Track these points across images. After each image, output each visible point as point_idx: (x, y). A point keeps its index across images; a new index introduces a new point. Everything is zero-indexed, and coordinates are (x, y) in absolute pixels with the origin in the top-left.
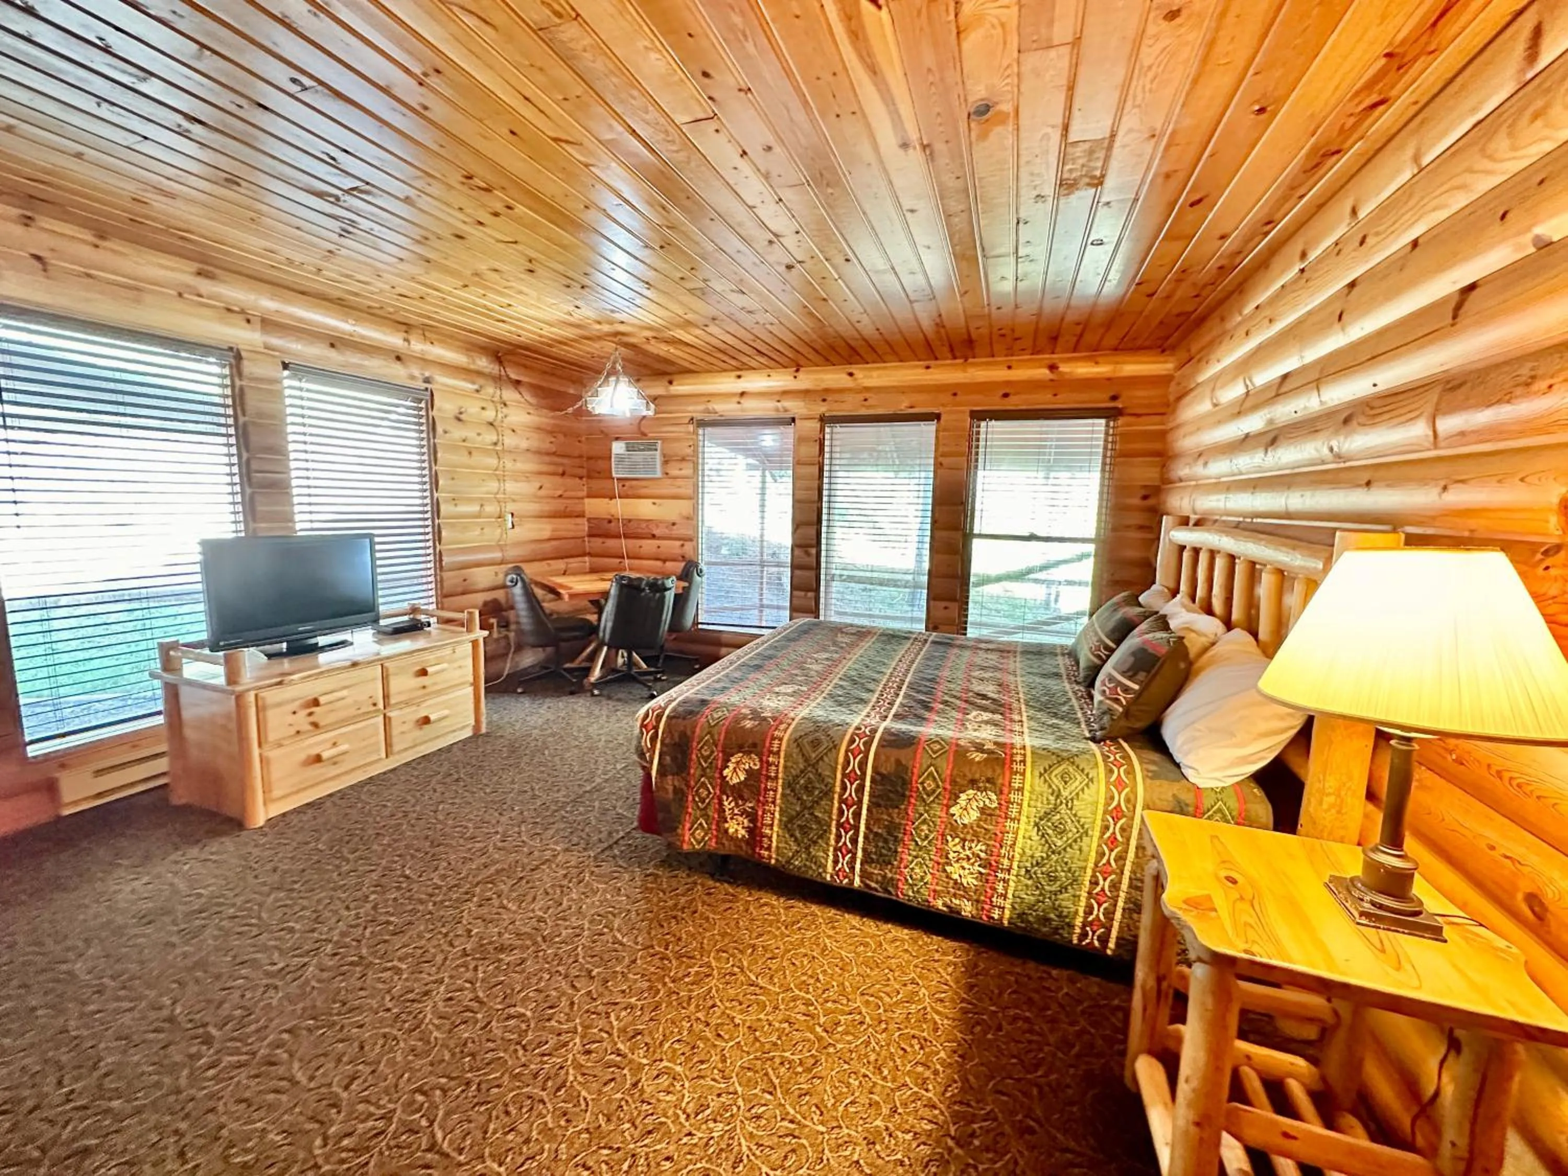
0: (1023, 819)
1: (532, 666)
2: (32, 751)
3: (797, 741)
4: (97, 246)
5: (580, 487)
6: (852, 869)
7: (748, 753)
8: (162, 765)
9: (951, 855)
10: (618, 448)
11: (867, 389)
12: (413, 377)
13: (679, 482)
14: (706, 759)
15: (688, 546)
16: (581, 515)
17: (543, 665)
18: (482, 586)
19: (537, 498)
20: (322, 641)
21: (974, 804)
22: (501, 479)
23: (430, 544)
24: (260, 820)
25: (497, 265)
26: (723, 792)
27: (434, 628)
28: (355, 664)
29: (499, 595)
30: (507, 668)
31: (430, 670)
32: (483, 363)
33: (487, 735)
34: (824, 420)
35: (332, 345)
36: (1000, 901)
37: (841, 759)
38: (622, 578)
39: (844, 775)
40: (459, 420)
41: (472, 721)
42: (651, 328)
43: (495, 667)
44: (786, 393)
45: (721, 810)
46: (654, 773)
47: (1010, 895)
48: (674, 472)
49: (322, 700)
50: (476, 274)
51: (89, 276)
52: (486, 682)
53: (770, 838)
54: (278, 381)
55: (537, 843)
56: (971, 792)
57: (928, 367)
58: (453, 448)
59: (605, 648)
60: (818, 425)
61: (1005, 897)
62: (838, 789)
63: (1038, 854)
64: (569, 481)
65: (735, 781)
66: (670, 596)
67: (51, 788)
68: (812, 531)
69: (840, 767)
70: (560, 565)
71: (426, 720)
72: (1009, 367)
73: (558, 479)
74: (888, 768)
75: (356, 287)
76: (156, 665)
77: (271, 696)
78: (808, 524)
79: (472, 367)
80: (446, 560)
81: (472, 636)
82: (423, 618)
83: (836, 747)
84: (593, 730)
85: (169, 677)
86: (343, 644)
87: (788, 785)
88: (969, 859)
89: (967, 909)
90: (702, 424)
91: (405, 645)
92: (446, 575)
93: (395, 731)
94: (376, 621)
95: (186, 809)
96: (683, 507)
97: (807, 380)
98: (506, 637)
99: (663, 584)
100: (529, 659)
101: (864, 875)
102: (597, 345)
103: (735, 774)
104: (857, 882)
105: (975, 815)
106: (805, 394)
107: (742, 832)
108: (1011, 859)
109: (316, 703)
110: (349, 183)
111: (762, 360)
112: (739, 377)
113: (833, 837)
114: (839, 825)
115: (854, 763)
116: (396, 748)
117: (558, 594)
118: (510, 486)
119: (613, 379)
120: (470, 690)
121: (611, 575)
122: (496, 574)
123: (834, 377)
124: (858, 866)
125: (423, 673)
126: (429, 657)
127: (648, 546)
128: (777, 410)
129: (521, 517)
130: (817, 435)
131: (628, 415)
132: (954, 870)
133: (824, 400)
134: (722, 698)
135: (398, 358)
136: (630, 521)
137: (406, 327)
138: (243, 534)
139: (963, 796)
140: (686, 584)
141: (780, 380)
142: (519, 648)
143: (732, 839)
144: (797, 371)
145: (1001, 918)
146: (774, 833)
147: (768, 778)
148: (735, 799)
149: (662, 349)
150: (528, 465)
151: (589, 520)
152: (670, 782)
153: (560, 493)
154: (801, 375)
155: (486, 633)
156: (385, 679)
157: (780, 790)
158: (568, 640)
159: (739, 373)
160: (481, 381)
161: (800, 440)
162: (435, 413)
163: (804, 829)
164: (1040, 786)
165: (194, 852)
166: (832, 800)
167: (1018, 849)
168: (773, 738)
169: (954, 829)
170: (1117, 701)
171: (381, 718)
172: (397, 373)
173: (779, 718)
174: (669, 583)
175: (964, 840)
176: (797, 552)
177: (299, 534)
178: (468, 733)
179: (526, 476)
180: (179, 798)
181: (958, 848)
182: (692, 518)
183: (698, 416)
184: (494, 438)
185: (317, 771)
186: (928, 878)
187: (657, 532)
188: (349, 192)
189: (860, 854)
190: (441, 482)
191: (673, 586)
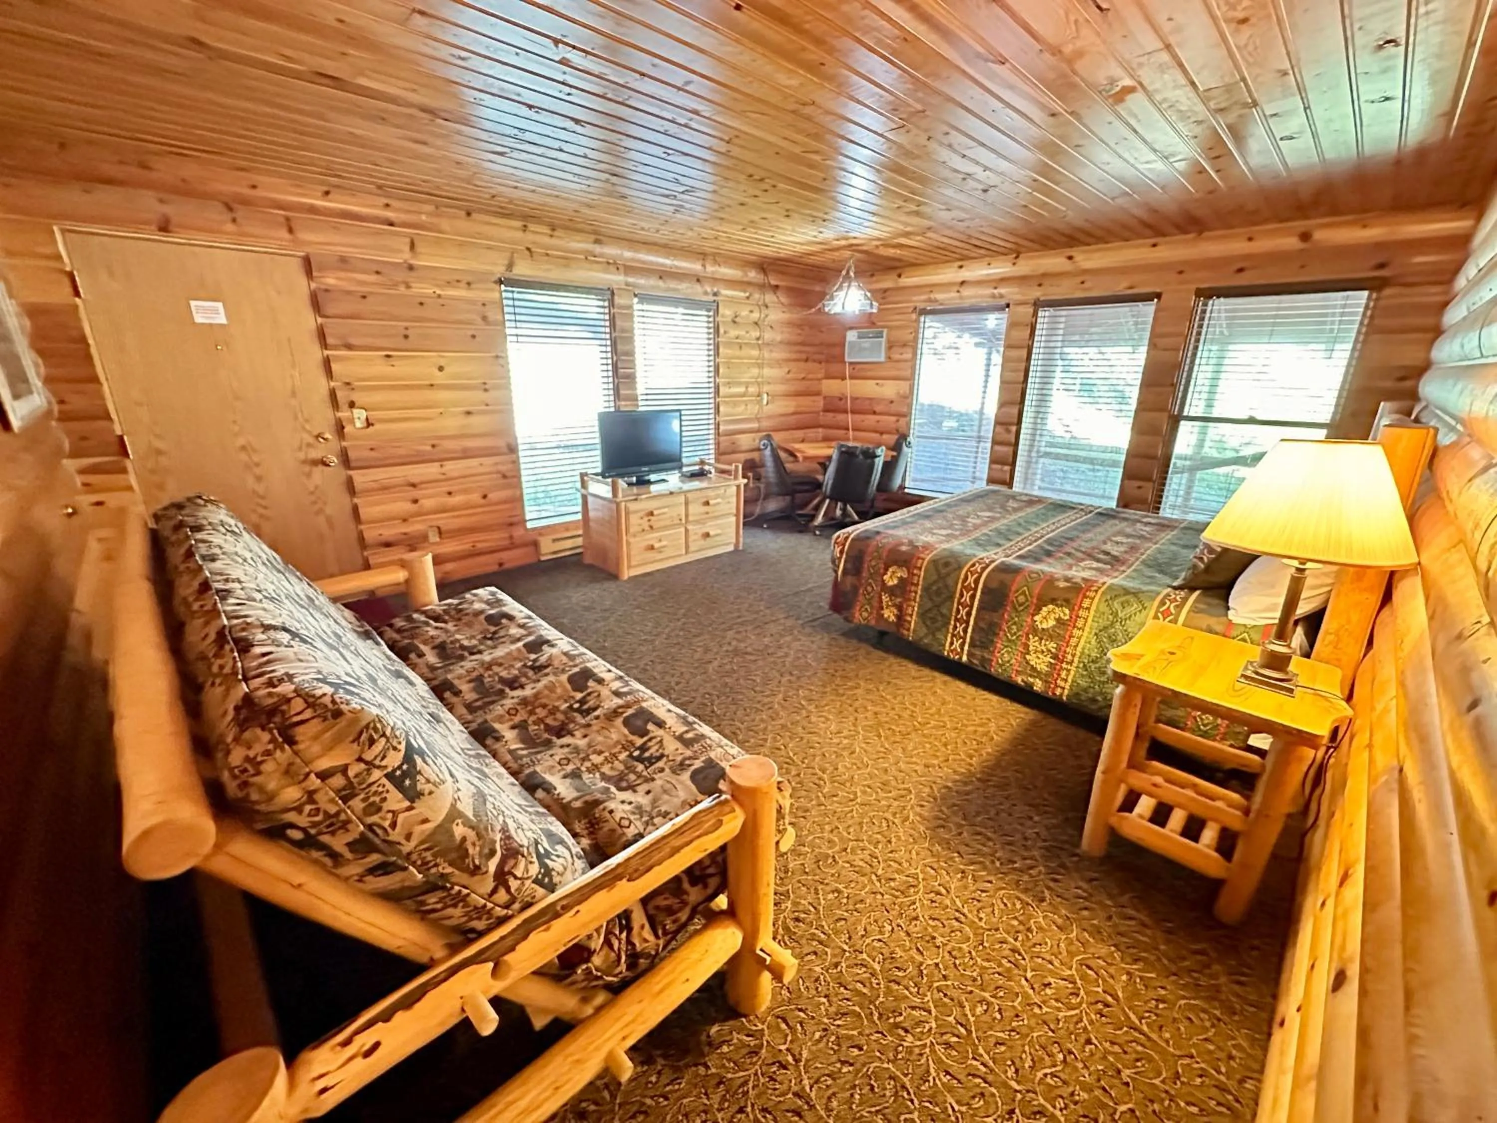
0: (1087, 629)
1: (775, 511)
2: (529, 525)
3: (934, 562)
4: (551, 236)
5: (819, 370)
6: (962, 649)
7: (900, 566)
8: (579, 541)
9: (1031, 648)
10: (851, 336)
11: (1086, 272)
12: (706, 293)
13: (901, 365)
14: (873, 567)
15: (903, 421)
16: (818, 394)
17: (782, 511)
18: (744, 448)
19: (785, 381)
20: (653, 477)
21: (1052, 616)
22: (760, 366)
23: (712, 416)
24: (626, 577)
25: (765, 215)
26: (882, 590)
27: (713, 475)
28: (671, 493)
29: (755, 455)
30: (758, 510)
31: (711, 502)
32: (753, 275)
33: (743, 551)
34: (1038, 305)
35: (661, 278)
36: (1062, 684)
37: (962, 576)
38: (842, 446)
39: (963, 586)
40: (734, 322)
41: (734, 541)
42: (879, 239)
43: (750, 509)
44: (1003, 280)
45: (881, 601)
46: (840, 573)
47: (1070, 680)
48: (896, 356)
49: (655, 512)
50: (752, 222)
51: (547, 255)
52: (745, 517)
53: (910, 623)
54: (630, 307)
55: (768, 611)
56: (1051, 607)
57: (1154, 245)
58: (729, 344)
59: (827, 501)
60: (1031, 310)
61: (1066, 680)
62: (958, 595)
63: (1093, 654)
64: (810, 365)
65: (891, 583)
66: (879, 463)
67: (535, 544)
68: (1015, 411)
69: (960, 581)
70: (800, 434)
71: (707, 535)
72: (1250, 239)
73: (802, 365)
74: (994, 585)
75: (677, 236)
76: (579, 485)
77: (633, 506)
78: (1012, 403)
79: (745, 279)
80: (722, 428)
81: (737, 482)
82: (707, 468)
83: (960, 568)
84: (812, 557)
85: (583, 491)
86: (664, 481)
87: (926, 589)
88: (1043, 652)
89: (1038, 685)
90: (924, 312)
91: (696, 484)
92: (722, 439)
93: (692, 538)
94: (680, 468)
95: (591, 567)
96: (903, 386)
97: (1026, 266)
98: (759, 488)
99: (874, 453)
100: (773, 506)
101: (970, 654)
102: (836, 254)
103: (891, 580)
104: (965, 658)
105: (1052, 623)
106: (1022, 280)
107: (893, 618)
108: (1073, 656)
109: (651, 514)
110: (682, 189)
111: (982, 252)
112: (961, 267)
113: (951, 627)
114: (957, 620)
115: (971, 579)
116: (692, 549)
117: (795, 456)
118: (767, 372)
119: (846, 285)
120: (734, 519)
121: (834, 444)
122: (754, 440)
123: (1054, 262)
124: (966, 647)
125: (707, 503)
126: (711, 493)
127: (870, 420)
128: (993, 296)
129: (773, 396)
130: (1029, 319)
131: (857, 312)
132: (1032, 659)
133: (1040, 285)
134: (890, 532)
135: (698, 280)
136: (857, 399)
137: (703, 256)
138: (612, 410)
139: (1045, 609)
140: (895, 454)
141: (1000, 268)
142: (767, 497)
143: (886, 620)
144: (1017, 257)
145: (1061, 695)
146: (913, 621)
147: (913, 584)
148: (890, 596)
149: (891, 252)
150: (779, 354)
151: (825, 398)
152: (850, 580)
153: (803, 375)
154: (1021, 262)
155: (746, 481)
156: (687, 503)
157: (919, 592)
158: (800, 492)
159: (960, 263)
160: (750, 289)
161: (1013, 325)
162: (719, 319)
163: (934, 620)
164: (1103, 607)
165: (598, 586)
166: (953, 602)
167: (1079, 649)
168: (919, 558)
169: (1034, 631)
170: (1201, 559)
171: (683, 530)
172: (696, 291)
173: (927, 547)
174: (879, 452)
175: (1041, 639)
176: (999, 429)
177: (641, 409)
178: (731, 548)
179: (779, 363)
180: (588, 560)
181: (1037, 644)
182: (907, 398)
183: (921, 306)
184: (758, 334)
185: (651, 555)
186: (1013, 661)
187: (878, 409)
188: (683, 193)
189: (968, 640)
190: (721, 371)
191: (882, 455)
